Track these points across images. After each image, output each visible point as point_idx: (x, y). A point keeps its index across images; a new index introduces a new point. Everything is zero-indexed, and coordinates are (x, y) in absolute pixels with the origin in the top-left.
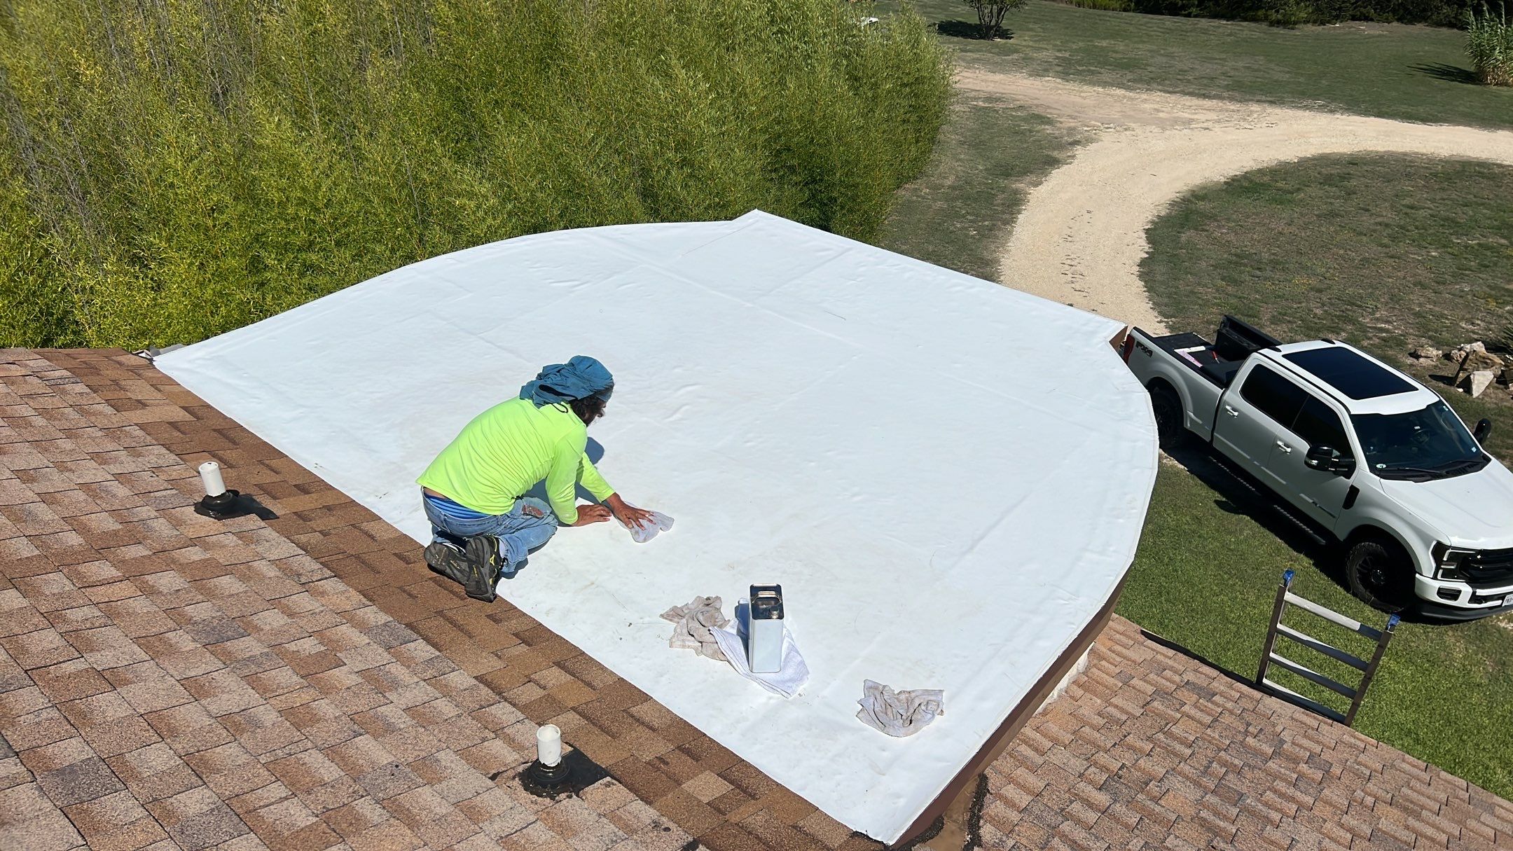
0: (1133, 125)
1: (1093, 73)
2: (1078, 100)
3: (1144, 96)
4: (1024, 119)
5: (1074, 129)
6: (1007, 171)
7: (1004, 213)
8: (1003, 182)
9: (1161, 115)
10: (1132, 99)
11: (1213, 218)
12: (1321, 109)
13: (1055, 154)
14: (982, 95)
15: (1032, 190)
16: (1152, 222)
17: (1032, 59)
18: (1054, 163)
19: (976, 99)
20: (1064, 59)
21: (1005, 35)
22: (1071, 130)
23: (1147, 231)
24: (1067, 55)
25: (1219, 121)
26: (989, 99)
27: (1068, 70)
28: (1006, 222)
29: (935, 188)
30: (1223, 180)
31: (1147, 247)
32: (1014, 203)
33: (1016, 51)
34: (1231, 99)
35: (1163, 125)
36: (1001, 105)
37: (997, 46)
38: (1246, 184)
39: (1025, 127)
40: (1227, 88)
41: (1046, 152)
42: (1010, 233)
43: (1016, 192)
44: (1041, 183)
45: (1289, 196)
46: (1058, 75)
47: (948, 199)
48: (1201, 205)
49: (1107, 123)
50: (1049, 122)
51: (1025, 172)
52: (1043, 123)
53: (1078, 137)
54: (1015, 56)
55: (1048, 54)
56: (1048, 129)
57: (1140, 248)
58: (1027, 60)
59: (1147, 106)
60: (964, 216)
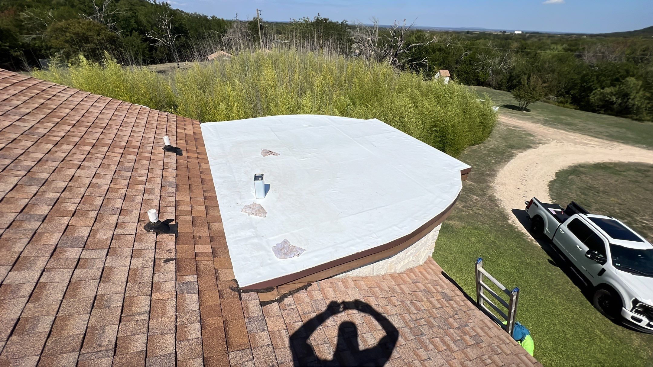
0: (564, 141)
1: (555, 125)
2: (546, 132)
3: (572, 134)
4: (524, 134)
5: (541, 139)
6: (512, 147)
7: (506, 158)
8: (509, 150)
9: (576, 140)
10: (567, 134)
11: (584, 173)
12: (644, 148)
13: (531, 145)
14: (512, 125)
15: (519, 154)
16: (560, 171)
17: (534, 118)
18: (530, 147)
19: (510, 126)
20: (546, 120)
21: (527, 110)
22: (540, 140)
23: (556, 173)
24: (547, 119)
25: (599, 145)
26: (514, 127)
27: (546, 123)
28: (506, 161)
29: (486, 147)
30: (593, 163)
31: (555, 177)
32: (511, 156)
33: (529, 115)
34: (606, 140)
35: (576, 143)
36: (518, 129)
37: (523, 113)
38: (602, 166)
39: (524, 136)
40: (607, 136)
41: (528, 144)
42: (506, 164)
43: (513, 153)
44: (523, 152)
45: (619, 173)
46: (542, 124)
47: (489, 151)
48: (581, 169)
49: (554, 140)
50: (533, 136)
51: (518, 148)
52: (531, 136)
53: (542, 142)
54: (528, 117)
55: (541, 118)
56: (532, 138)
57: (552, 177)
58: (533, 118)
59: (572, 137)
60: (492, 157)
